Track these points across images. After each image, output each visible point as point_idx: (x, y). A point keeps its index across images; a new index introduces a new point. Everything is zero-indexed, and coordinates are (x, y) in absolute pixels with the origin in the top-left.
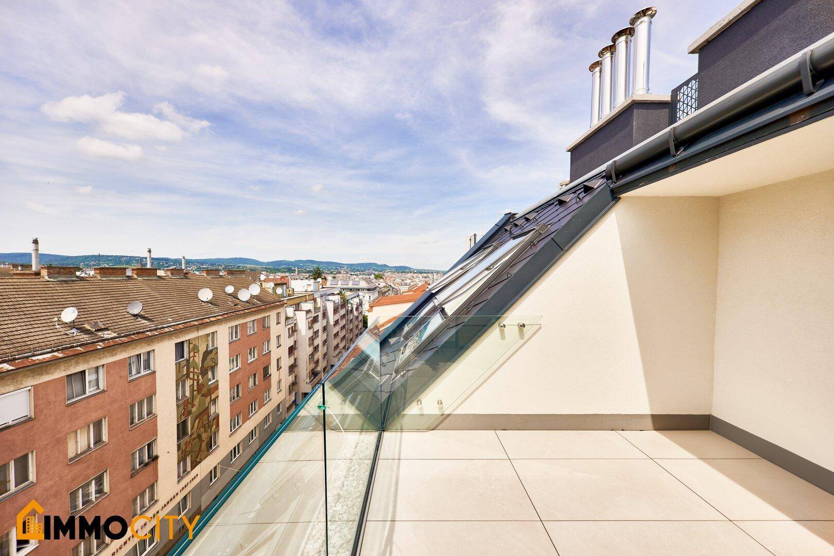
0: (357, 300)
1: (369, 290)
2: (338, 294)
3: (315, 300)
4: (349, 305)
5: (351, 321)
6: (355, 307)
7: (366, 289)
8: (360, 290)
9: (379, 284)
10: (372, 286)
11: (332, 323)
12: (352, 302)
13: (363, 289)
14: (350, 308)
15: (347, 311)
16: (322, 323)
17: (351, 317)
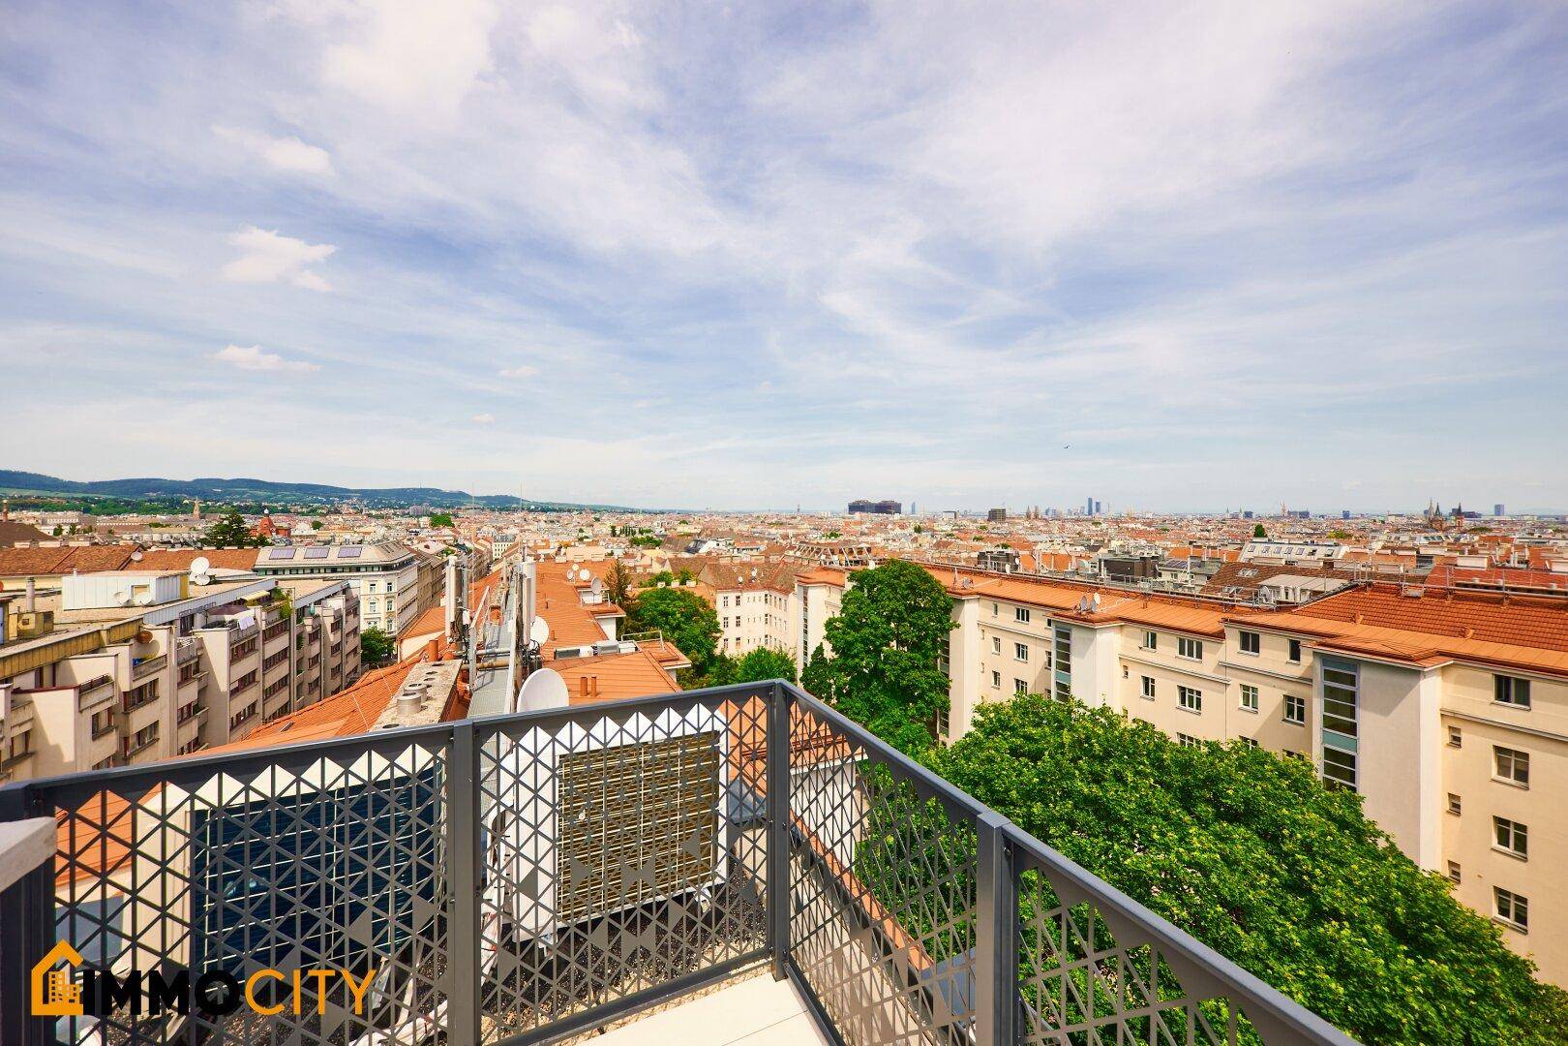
0: (338, 603)
1: (386, 568)
2: (259, 601)
3: (143, 639)
4: (308, 621)
5: (315, 660)
6: (328, 622)
7: (379, 566)
8: (363, 569)
9: (427, 547)
10: (401, 555)
11: (223, 686)
12: (318, 610)
13: (370, 567)
14: (309, 629)
15: (299, 638)
16: (175, 698)
17: (315, 649)
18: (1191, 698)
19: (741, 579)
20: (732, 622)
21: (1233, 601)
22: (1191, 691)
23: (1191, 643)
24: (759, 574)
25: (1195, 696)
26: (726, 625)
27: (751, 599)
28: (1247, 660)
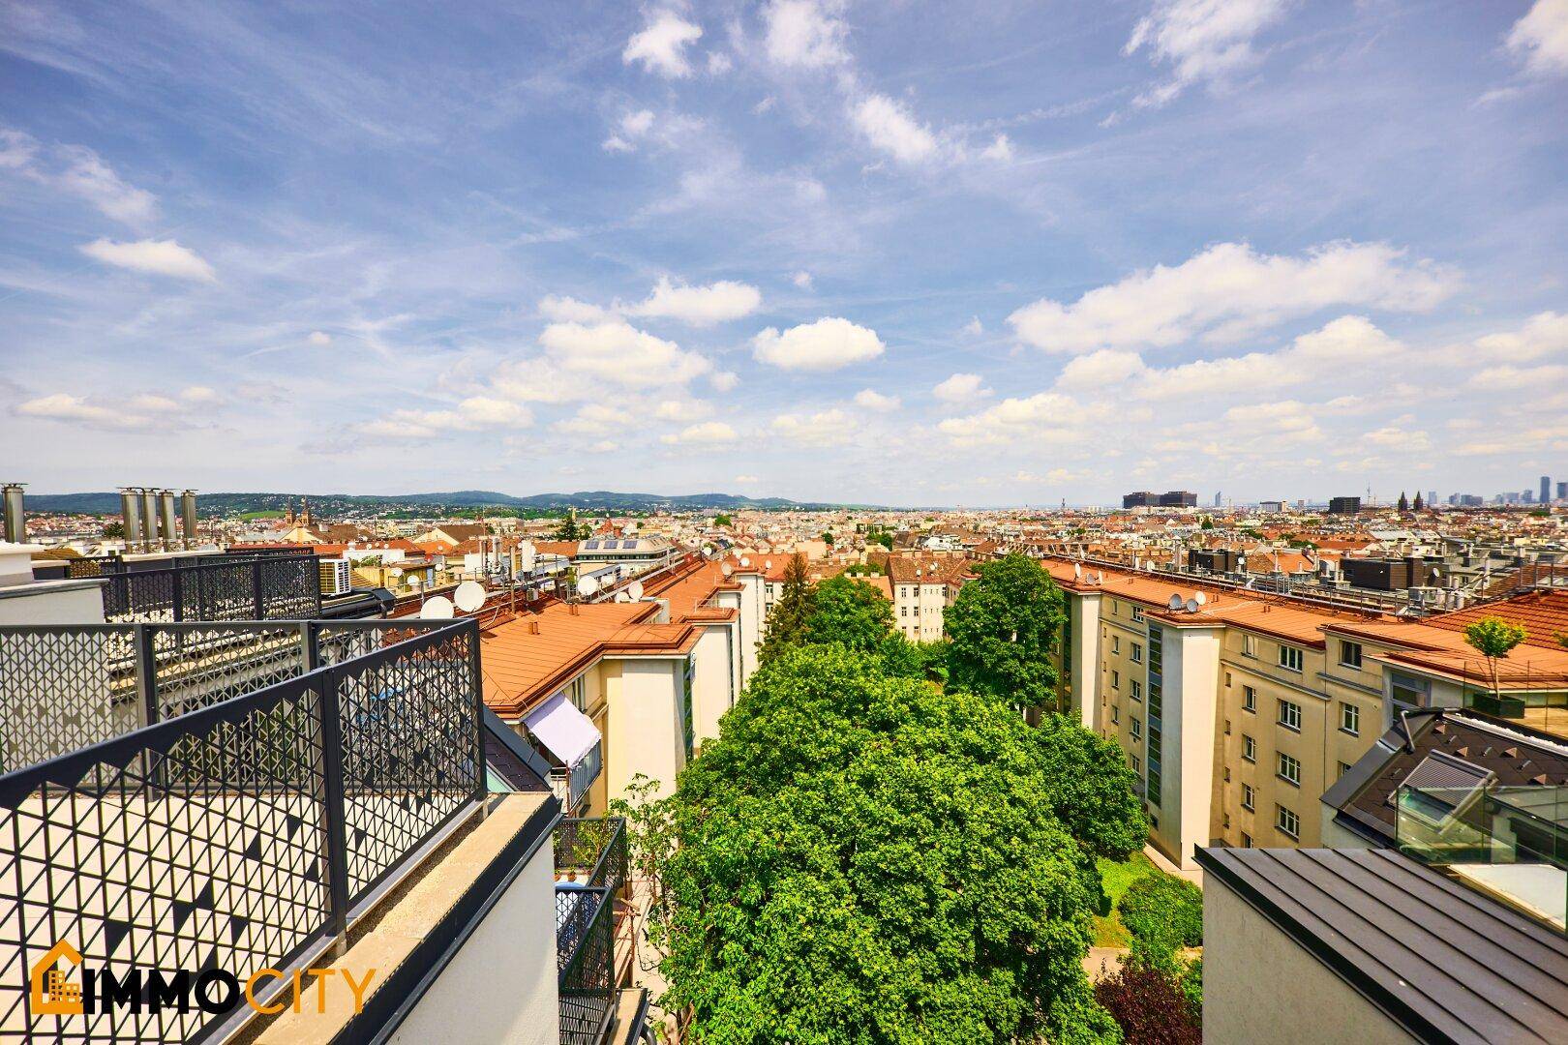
1: (652, 556)
7: (647, 555)
8: (637, 557)
10: (664, 547)
13: (642, 556)
18: (1293, 714)
19: (919, 572)
20: (910, 611)
21: (1379, 608)
22: (1293, 707)
23: (1292, 652)
24: (939, 568)
25: (1296, 712)
26: (904, 614)
27: (928, 592)
28: (1348, 673)
